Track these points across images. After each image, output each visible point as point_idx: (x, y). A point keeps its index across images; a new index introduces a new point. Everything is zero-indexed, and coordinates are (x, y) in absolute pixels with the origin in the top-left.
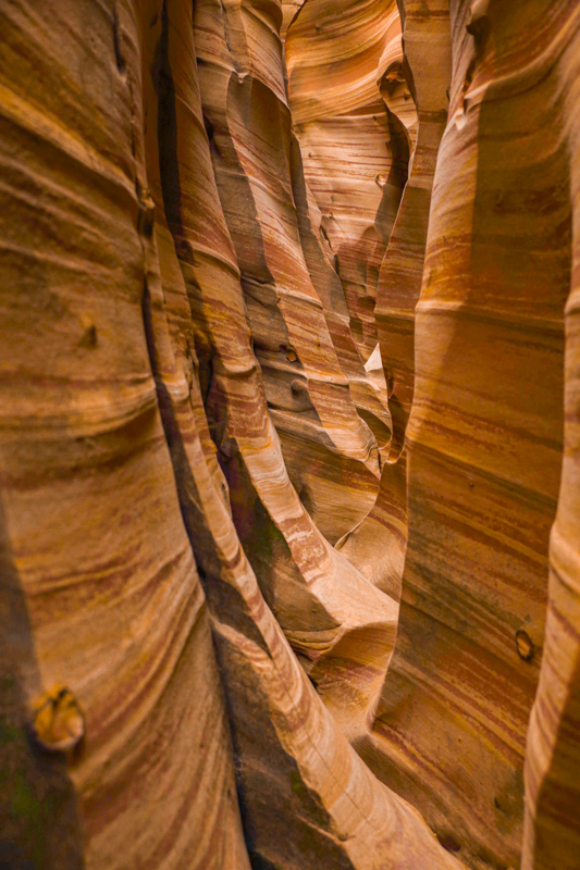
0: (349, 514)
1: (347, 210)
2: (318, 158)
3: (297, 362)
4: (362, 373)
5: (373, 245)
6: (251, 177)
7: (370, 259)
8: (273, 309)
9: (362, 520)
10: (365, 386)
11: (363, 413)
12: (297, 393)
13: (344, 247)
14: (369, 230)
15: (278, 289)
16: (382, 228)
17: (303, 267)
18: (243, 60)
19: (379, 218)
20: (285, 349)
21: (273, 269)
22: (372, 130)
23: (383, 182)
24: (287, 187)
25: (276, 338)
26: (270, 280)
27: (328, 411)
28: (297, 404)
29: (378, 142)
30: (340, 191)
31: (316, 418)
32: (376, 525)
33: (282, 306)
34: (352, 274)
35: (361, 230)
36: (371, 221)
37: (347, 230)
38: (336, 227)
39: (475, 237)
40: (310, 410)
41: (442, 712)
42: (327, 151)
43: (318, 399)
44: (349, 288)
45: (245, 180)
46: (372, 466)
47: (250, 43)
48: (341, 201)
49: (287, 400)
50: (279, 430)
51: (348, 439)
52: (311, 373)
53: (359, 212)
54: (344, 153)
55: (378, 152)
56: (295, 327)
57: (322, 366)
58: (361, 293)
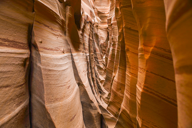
0: (101, 73)
1: (102, 39)
2: (99, 33)
3: (98, 59)
4: (103, 59)
5: (105, 44)
6: (95, 42)
7: (104, 45)
8: (96, 54)
9: (102, 73)
10: (103, 61)
11: (103, 63)
12: (98, 62)
13: (102, 43)
14: (105, 42)
15: (97, 52)
16: (106, 42)
17: (99, 50)
18: (95, 31)
19: (106, 41)
20: (97, 58)
21: (96, 51)
22: (106, 31)
23: (106, 37)
24: (98, 42)
25: (96, 57)
26: (96, 52)
27: (100, 64)
28: (98, 63)
29: (106, 33)
30: (101, 37)
31: (99, 64)
32: (104, 74)
33: (97, 54)
34: (102, 47)
35: (104, 42)
36: (105, 41)
37: (102, 42)
38: (101, 41)
39: (112, 56)
40: (99, 63)
41: (107, 85)
42: (100, 32)
43: (99, 62)
44: (102, 48)
45: (94, 43)
46: (104, 69)
47: (96, 30)
48: (102, 38)
49: (97, 62)
50: (96, 65)
51: (102, 66)
52: (99, 60)
53: (104, 40)
54: (102, 33)
55: (106, 34)
56: (98, 56)
57: (100, 60)
58: (103, 49)
